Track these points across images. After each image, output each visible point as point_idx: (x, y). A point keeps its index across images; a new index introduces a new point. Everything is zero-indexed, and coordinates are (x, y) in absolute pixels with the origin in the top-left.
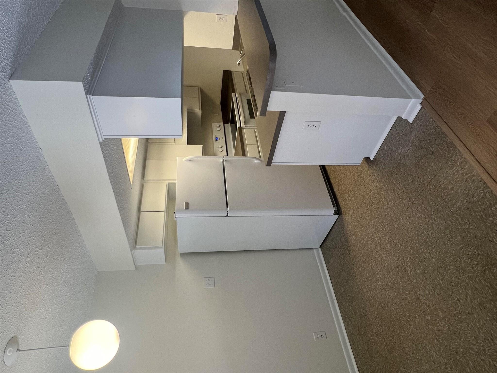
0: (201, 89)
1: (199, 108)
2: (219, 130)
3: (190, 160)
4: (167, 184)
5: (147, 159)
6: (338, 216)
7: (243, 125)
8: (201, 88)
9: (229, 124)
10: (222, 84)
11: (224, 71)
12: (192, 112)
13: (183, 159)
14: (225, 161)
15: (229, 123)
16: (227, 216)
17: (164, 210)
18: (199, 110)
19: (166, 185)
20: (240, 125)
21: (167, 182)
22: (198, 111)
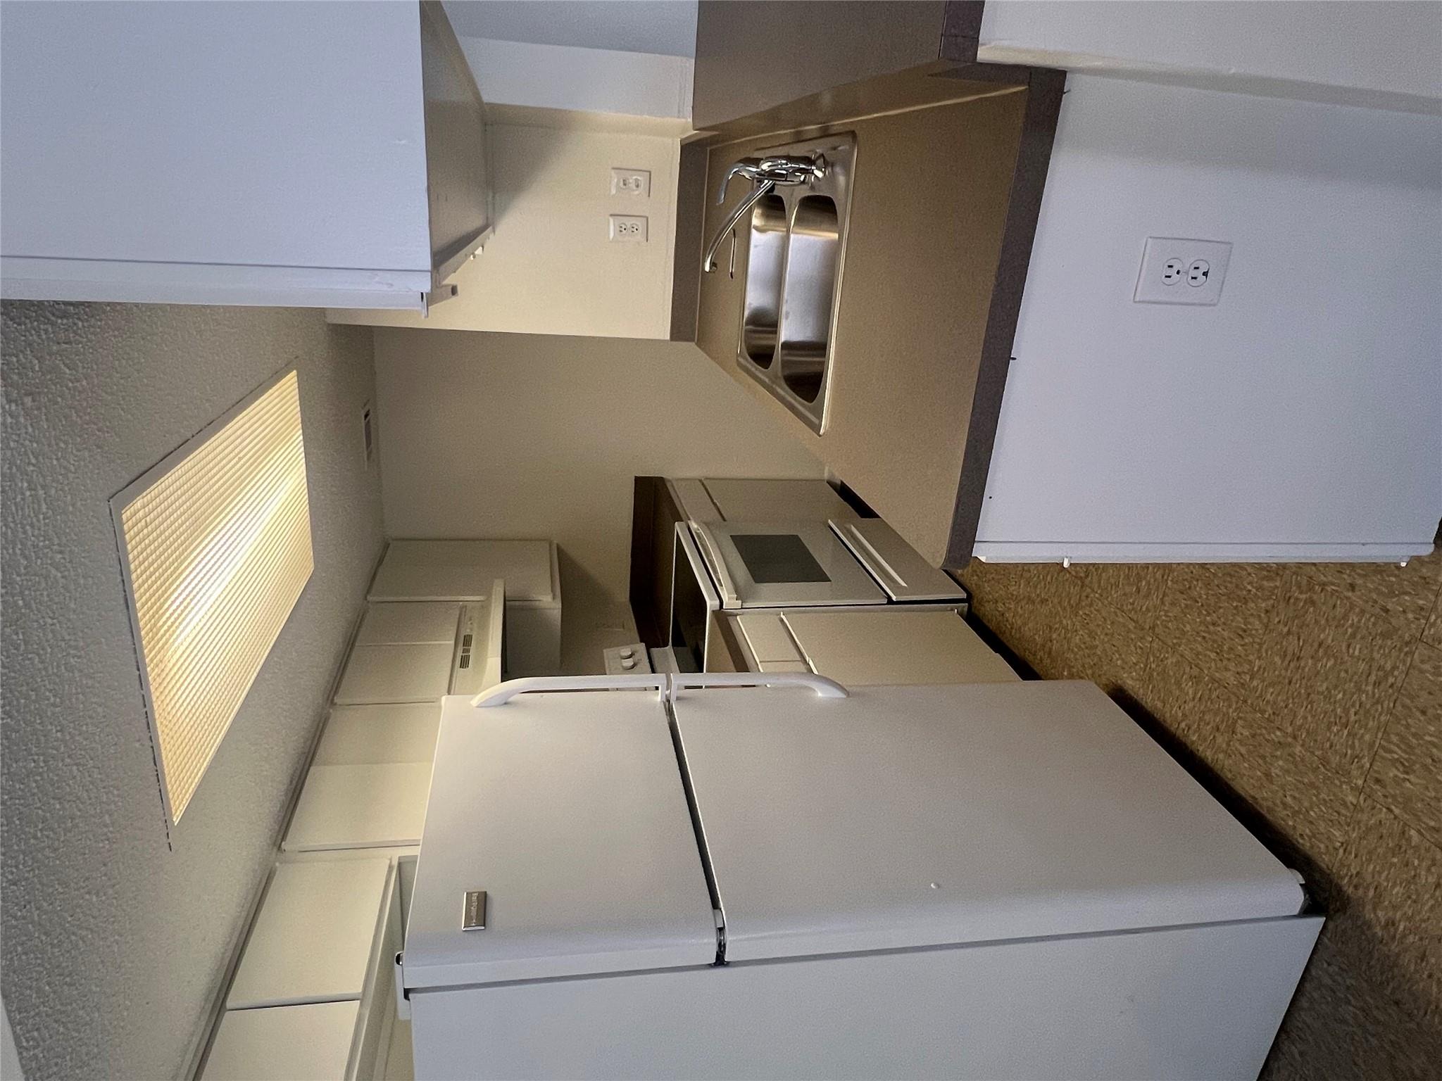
0: (560, 550)
1: (553, 591)
2: (633, 667)
3: (506, 703)
4: (395, 863)
5: (314, 762)
6: (1323, 919)
7: (730, 601)
8: (558, 545)
9: (669, 649)
10: (632, 524)
11: (637, 479)
12: (522, 609)
13: (472, 699)
14: (678, 699)
15: (667, 645)
16: (720, 961)
17: (358, 989)
18: (554, 598)
19: (391, 867)
20: (718, 602)
21: (397, 854)
22: (549, 603)
